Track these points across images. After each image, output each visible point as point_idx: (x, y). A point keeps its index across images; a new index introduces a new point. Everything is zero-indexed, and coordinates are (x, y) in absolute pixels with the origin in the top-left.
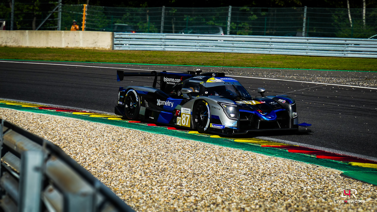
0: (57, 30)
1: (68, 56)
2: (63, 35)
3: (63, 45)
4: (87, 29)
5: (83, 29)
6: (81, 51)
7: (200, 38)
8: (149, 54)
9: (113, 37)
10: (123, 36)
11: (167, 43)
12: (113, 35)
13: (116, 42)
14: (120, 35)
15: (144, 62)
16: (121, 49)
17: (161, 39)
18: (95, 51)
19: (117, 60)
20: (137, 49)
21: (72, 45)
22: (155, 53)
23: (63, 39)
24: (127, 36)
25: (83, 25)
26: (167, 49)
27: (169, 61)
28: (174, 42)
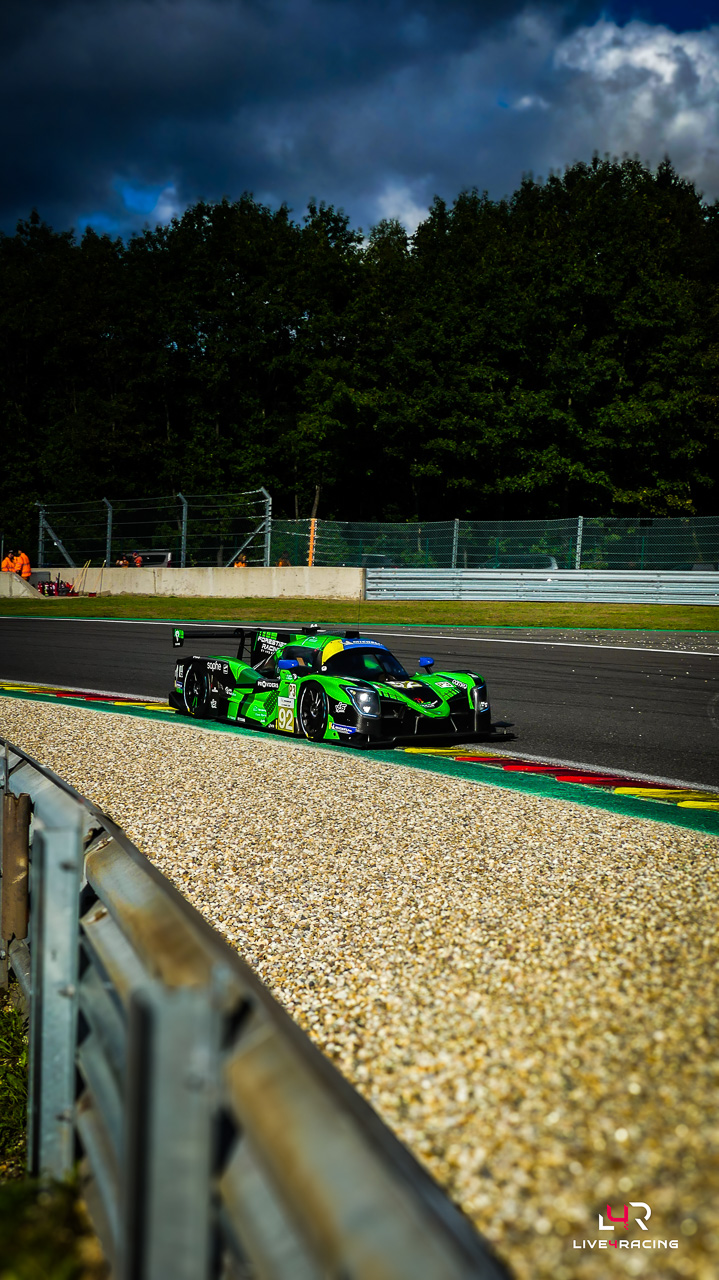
0: (262, 565)
1: (287, 613)
2: (274, 575)
3: (275, 594)
4: (316, 564)
5: (310, 563)
6: (308, 603)
7: (525, 576)
8: (433, 606)
9: (365, 577)
10: (383, 575)
11: (464, 587)
12: (365, 572)
13: (368, 587)
14: (377, 572)
15: (428, 622)
16: (380, 597)
17: (453, 579)
18: (333, 603)
19: (377, 618)
20: (408, 598)
21: (290, 593)
22: (444, 605)
23: (275, 582)
24: (390, 575)
25: (311, 555)
26: (463, 598)
27: (476, 620)
28: (478, 583)
